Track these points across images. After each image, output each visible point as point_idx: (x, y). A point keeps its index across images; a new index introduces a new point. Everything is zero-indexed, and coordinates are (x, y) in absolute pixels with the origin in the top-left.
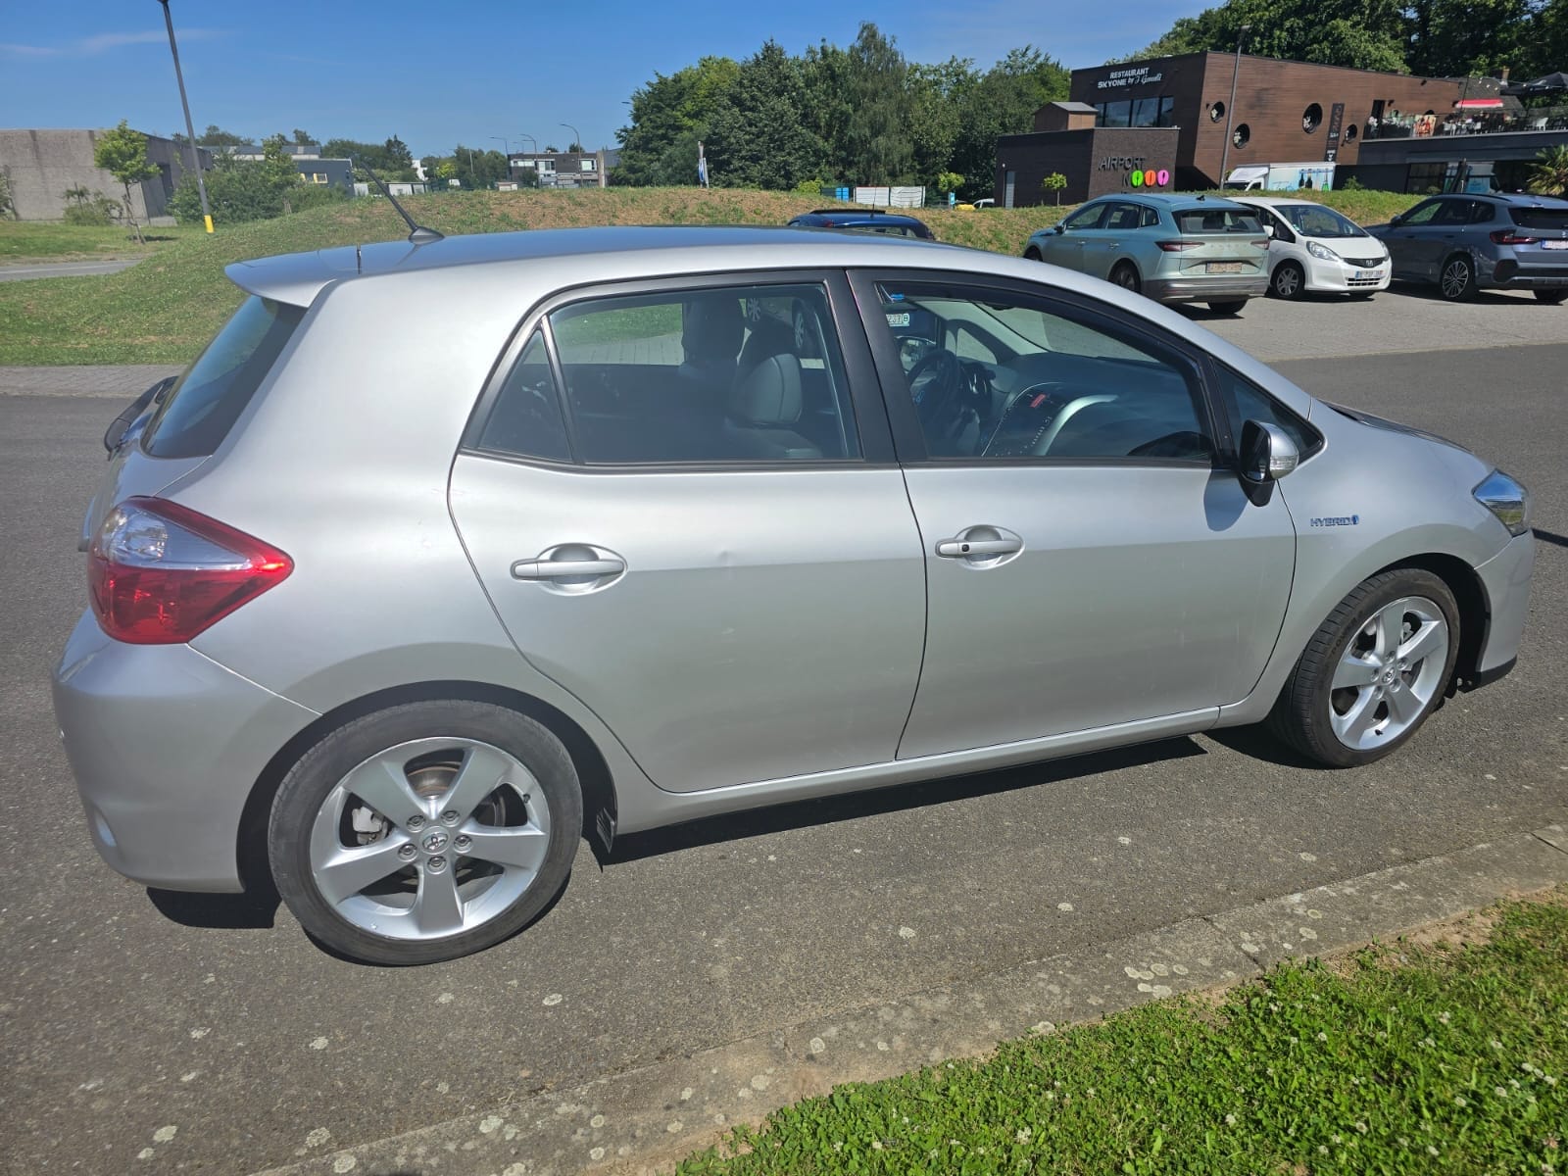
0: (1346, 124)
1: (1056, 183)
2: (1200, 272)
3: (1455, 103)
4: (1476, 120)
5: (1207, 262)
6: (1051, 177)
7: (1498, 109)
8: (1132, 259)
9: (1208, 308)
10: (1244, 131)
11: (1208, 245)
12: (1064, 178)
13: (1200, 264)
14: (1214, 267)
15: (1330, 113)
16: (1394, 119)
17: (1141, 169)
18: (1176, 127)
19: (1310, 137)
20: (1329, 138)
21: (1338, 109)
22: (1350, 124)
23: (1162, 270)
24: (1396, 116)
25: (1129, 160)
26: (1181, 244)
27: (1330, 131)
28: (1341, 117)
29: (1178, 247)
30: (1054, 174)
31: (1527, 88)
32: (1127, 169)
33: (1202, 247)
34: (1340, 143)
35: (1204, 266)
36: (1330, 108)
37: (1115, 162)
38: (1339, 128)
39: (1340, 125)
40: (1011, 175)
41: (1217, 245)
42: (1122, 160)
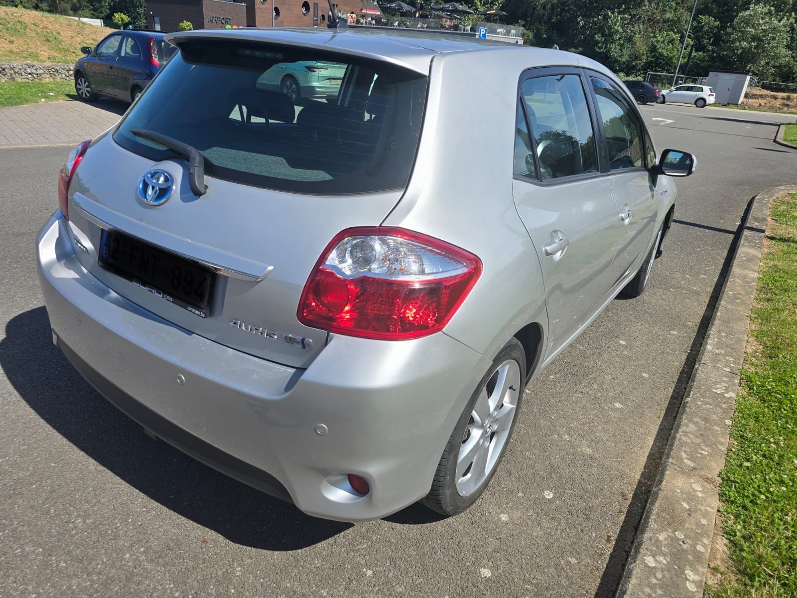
0: (320, 14)
1: (187, 27)
2: (327, 83)
3: (361, 10)
4: (372, 19)
5: (330, 79)
6: (183, 23)
7: (378, 14)
8: (293, 74)
9: (326, 102)
10: (277, 10)
11: (329, 70)
12: (191, 24)
13: (326, 80)
14: (333, 81)
15: (313, 7)
16: (339, 14)
17: (230, 24)
18: (244, 4)
19: (306, 18)
20: (314, 20)
21: (316, 5)
22: (322, 14)
23: (310, 82)
24: (340, 12)
25: (223, 18)
26: (318, 68)
27: (314, 16)
28: (318, 9)
29: (316, 70)
30: (185, 21)
31: (390, 7)
32: (223, 23)
33: (328, 70)
34: (319, 23)
35: (329, 81)
36: (313, 5)
37: (216, 19)
38: (318, 15)
39: (318, 13)
40: (157, 19)
41: (334, 70)
42: (219, 18)
